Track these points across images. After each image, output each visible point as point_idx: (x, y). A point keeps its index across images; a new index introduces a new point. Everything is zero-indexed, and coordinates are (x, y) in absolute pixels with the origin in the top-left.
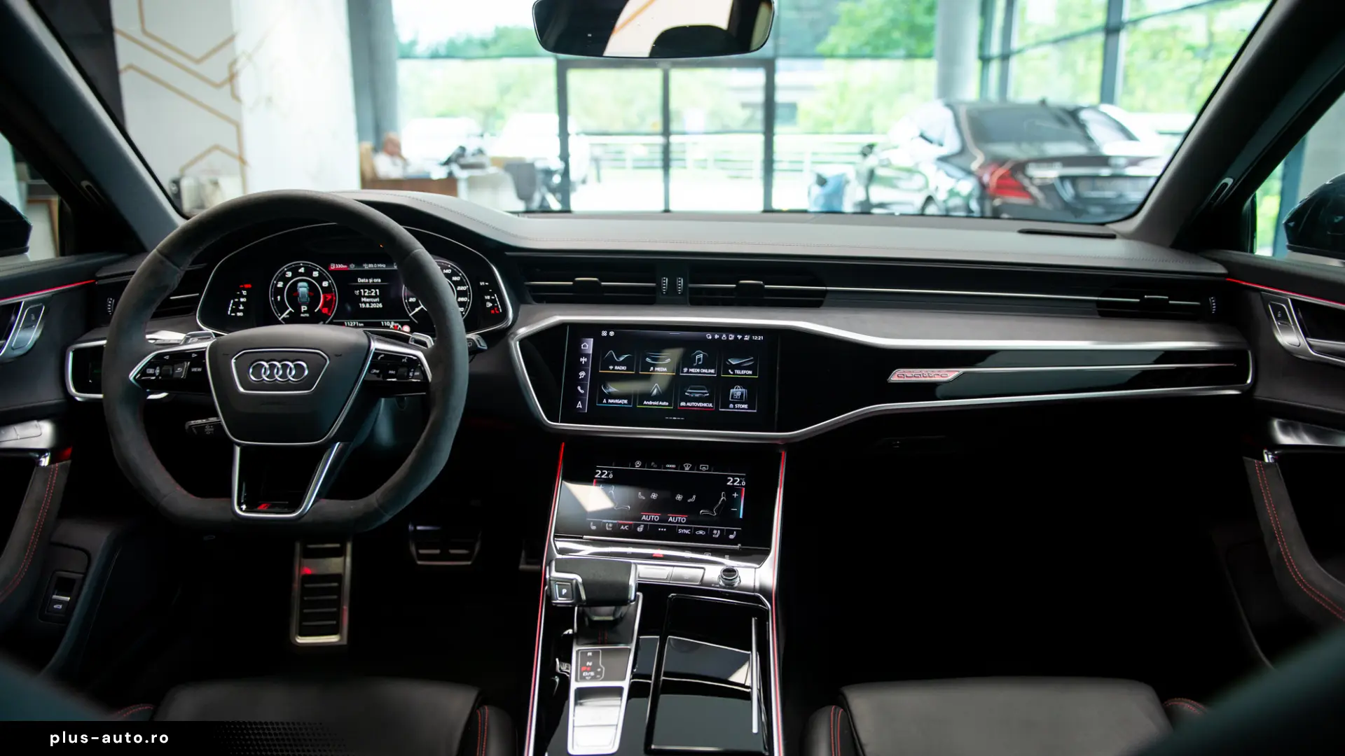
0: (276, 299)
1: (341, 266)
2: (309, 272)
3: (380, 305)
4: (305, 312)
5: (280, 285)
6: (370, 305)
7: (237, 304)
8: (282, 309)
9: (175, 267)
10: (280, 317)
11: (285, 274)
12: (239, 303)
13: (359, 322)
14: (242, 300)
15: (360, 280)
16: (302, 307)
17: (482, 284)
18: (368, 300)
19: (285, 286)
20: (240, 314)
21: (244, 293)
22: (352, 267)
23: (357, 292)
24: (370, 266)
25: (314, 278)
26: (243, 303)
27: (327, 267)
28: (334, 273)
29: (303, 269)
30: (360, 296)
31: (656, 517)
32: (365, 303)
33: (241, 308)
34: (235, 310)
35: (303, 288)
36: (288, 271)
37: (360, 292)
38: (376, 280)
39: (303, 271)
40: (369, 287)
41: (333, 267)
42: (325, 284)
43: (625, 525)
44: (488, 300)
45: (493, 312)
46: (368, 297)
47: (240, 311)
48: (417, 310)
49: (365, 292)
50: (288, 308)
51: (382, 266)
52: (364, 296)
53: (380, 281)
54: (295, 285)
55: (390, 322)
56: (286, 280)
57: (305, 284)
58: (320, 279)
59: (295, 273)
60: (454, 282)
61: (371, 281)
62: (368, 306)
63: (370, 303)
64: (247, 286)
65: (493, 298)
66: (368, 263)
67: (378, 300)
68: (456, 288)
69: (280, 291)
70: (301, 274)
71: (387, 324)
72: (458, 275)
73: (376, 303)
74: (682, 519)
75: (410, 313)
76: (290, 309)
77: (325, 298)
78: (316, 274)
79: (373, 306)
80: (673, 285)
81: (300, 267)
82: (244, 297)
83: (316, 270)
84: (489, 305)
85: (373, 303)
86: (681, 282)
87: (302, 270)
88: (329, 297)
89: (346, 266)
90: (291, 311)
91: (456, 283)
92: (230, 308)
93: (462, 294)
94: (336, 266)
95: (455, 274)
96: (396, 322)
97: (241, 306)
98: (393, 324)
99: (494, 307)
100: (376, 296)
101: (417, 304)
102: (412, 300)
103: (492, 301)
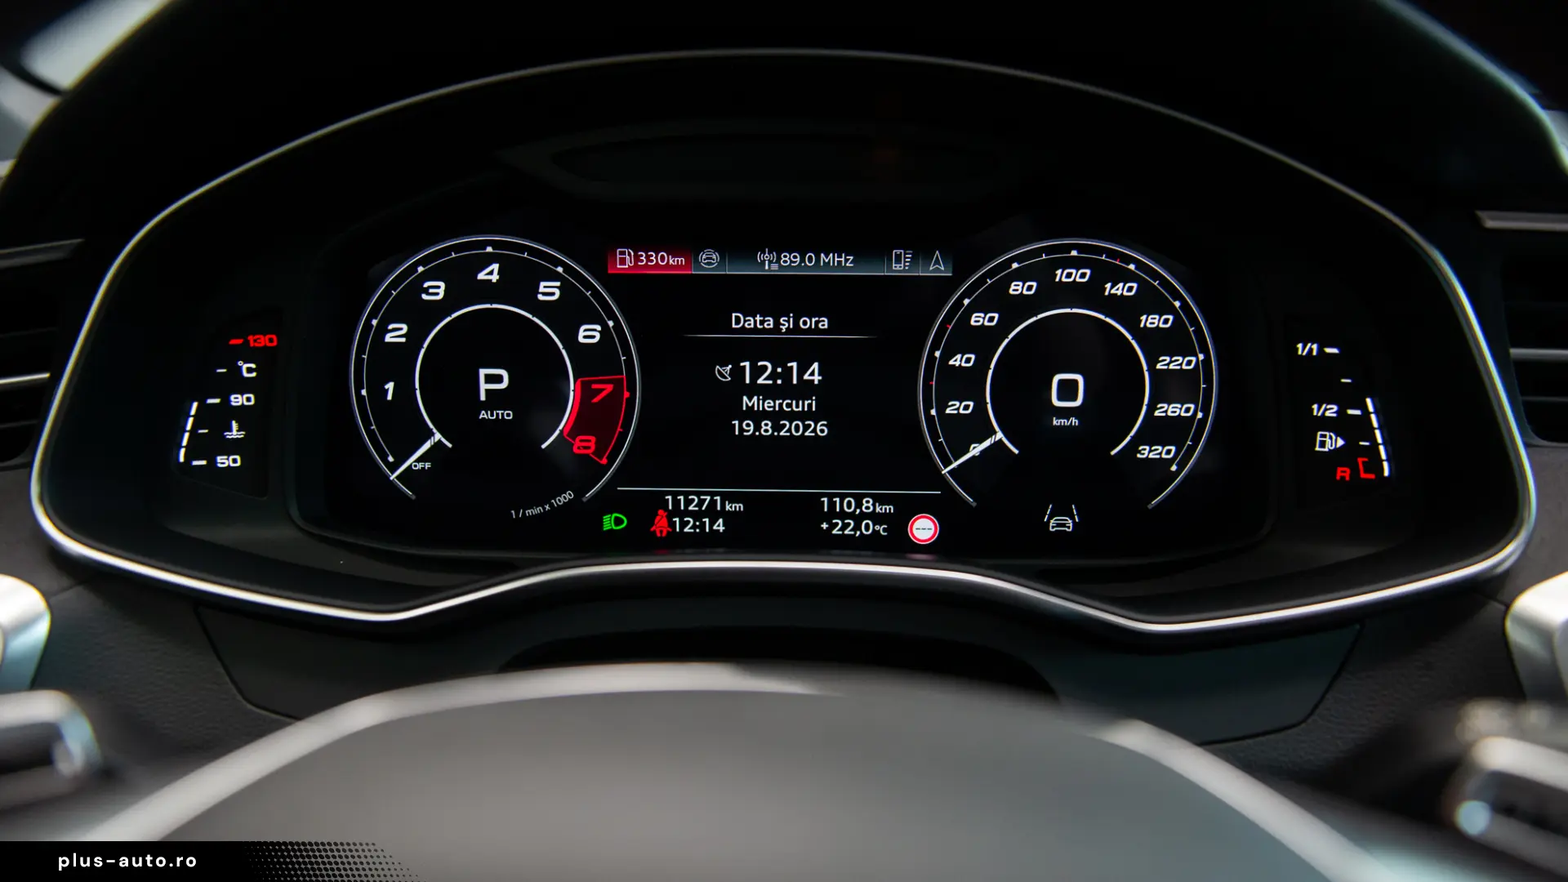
0: (378, 392)
1: (660, 260)
2: (519, 283)
3: (821, 429)
5: (397, 333)
6: (777, 427)
7: (217, 419)
8: (402, 430)
10: (393, 467)
11: (417, 288)
12: (227, 413)
13: (726, 497)
14: (237, 400)
15: (742, 321)
17: (1308, 349)
18: (768, 405)
19: (414, 338)
20: (223, 461)
21: (247, 369)
22: (709, 262)
23: (723, 372)
24: (784, 262)
25: (542, 310)
26: (241, 413)
27: (598, 263)
28: (630, 289)
29: (495, 267)
30: (739, 388)
32: (757, 417)
33: (235, 433)
34: (206, 446)
35: (493, 351)
36: (428, 275)
37: (738, 372)
38: (807, 323)
39: (495, 278)
40: (779, 349)
41: (626, 261)
42: (589, 334)
44: (1325, 423)
45: (1343, 473)
46: (767, 392)
47: (230, 448)
48: (976, 450)
49: (757, 372)
50: (430, 435)
51: (838, 263)
52: (754, 390)
53: (825, 324)
55: (859, 500)
56: (419, 317)
57: (502, 333)
59: (463, 286)
60: (1143, 335)
61: (785, 324)
62: (767, 429)
63: (776, 417)
64: (262, 341)
65: (1354, 411)
66: (779, 249)
67: (811, 404)
68: (1152, 362)
69: (396, 361)
70: (488, 291)
71: (848, 505)
72: (1162, 308)
73: (802, 416)
75: (947, 463)
76: (438, 436)
77: (586, 393)
78: (549, 291)
79: (789, 429)
81: (486, 260)
82: (243, 386)
83: (554, 276)
84: (1332, 442)
85: (792, 416)
87: (491, 274)
88: (603, 390)
89: (681, 260)
90: (441, 447)
91: (1156, 343)
92: (187, 435)
93: (1169, 386)
94: (637, 258)
95: (1151, 300)
96: (878, 499)
97: (235, 425)
98: (868, 505)
99: (1356, 451)
100: (805, 390)
101: (977, 427)
102: (960, 407)
103: (1354, 428)
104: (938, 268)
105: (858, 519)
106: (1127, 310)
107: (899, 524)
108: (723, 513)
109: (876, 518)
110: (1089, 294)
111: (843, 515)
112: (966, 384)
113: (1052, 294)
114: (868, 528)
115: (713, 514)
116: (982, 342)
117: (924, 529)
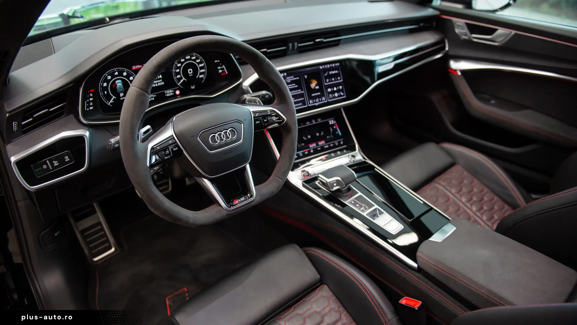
0: (104, 93)
1: (138, 66)
2: (121, 74)
3: (163, 83)
4: (122, 97)
5: (105, 85)
6: (158, 84)
7: (88, 103)
8: (109, 98)
10: (108, 103)
11: (107, 78)
12: (90, 101)
13: (153, 95)
14: (91, 99)
16: (121, 94)
17: (216, 61)
19: (108, 85)
20: (91, 108)
21: (91, 95)
25: (124, 77)
27: (130, 69)
29: (117, 72)
31: (314, 145)
32: (155, 84)
35: (119, 83)
36: (108, 76)
39: (117, 74)
41: (134, 68)
42: (131, 78)
43: (306, 151)
44: (219, 69)
45: (222, 74)
47: (91, 106)
48: (182, 81)
50: (113, 97)
54: (114, 82)
55: (169, 91)
56: (108, 81)
57: (120, 81)
58: (128, 77)
59: (113, 76)
60: (197, 63)
62: (156, 85)
63: (157, 83)
65: (222, 67)
67: (161, 80)
68: (199, 65)
69: (106, 88)
70: (117, 76)
72: (198, 59)
73: (160, 82)
74: (323, 142)
75: (178, 83)
76: (114, 97)
78: (125, 74)
79: (159, 84)
80: (293, 46)
81: (115, 72)
82: (91, 97)
83: (125, 72)
84: (220, 71)
85: (159, 82)
86: (296, 44)
87: (116, 73)
89: (141, 66)
90: (114, 98)
91: (199, 63)
92: (86, 106)
93: (202, 68)
94: (136, 67)
95: (197, 58)
96: (172, 90)
97: (91, 103)
98: (171, 91)
99: (223, 72)
100: (160, 79)
101: (181, 78)
102: (179, 76)
103: (223, 69)
105: (170, 93)
106: (195, 60)
107: (175, 92)
108: (154, 97)
109: (172, 92)
110: (190, 59)
111: (168, 93)
112: (179, 73)
113: (186, 60)
114: (171, 94)
115: (152, 97)
116: (180, 68)
117: (178, 92)
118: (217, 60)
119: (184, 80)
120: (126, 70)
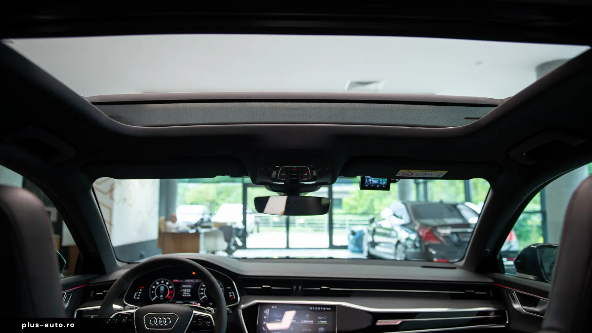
0: (151, 292)
1: (177, 281)
2: (165, 283)
3: (190, 296)
4: (162, 298)
7: (137, 294)
8: (153, 296)
9: (127, 283)
10: (152, 299)
12: (139, 294)
13: (181, 302)
14: (140, 292)
15: (184, 286)
16: (161, 296)
17: (228, 288)
19: (155, 287)
20: (138, 298)
21: (141, 290)
22: (181, 281)
23: (182, 290)
24: (187, 281)
25: (166, 285)
26: (140, 294)
27: (172, 281)
30: (183, 292)
32: (184, 294)
33: (139, 296)
34: (136, 297)
35: (162, 289)
36: (157, 282)
38: (189, 286)
40: (187, 288)
41: (174, 281)
42: (170, 287)
44: (230, 294)
45: (232, 298)
47: (138, 297)
48: (203, 297)
49: (185, 290)
50: (156, 296)
51: (192, 281)
52: (185, 292)
53: (191, 286)
54: (159, 288)
55: (193, 302)
56: (156, 285)
57: (163, 287)
58: (168, 286)
59: (160, 283)
61: (187, 286)
62: (185, 295)
63: (186, 294)
64: (143, 288)
66: (187, 279)
67: (189, 293)
69: (153, 290)
75: (201, 298)
78: (167, 283)
79: (188, 296)
80: (297, 288)
84: (231, 296)
85: (188, 294)
86: (300, 287)
87: (162, 282)
88: (171, 292)
89: (179, 281)
96: (195, 302)
99: (232, 297)
101: (203, 295)
102: (202, 293)
103: (232, 294)
104: (200, 281)
107: (197, 304)
109: (195, 304)
112: (203, 291)
116: (204, 288)
117: (199, 305)
118: (230, 287)
119: (205, 297)
120: (169, 281)
